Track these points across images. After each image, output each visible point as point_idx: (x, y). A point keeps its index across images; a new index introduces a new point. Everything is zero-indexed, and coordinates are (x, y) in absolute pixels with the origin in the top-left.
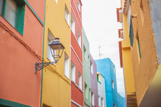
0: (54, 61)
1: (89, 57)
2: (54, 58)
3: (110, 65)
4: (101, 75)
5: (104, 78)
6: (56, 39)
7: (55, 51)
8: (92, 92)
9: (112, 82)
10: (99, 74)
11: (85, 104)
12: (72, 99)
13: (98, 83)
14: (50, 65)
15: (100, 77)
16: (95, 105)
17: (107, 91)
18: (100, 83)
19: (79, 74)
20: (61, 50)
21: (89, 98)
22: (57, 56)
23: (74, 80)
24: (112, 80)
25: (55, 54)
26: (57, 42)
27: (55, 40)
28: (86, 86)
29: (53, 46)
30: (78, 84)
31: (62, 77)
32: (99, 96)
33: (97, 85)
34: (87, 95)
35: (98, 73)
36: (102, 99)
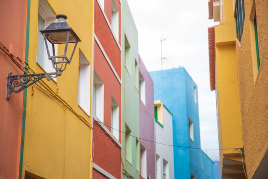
0: (54, 71)
1: (136, 64)
2: (54, 63)
3: (186, 84)
4: (164, 106)
5: (171, 114)
6: (59, 17)
7: (56, 46)
8: (141, 146)
9: (190, 123)
10: (160, 105)
11: (126, 174)
12: (95, 161)
13: (157, 125)
14: (44, 79)
15: (161, 112)
16: (148, 176)
17: (176, 145)
18: (162, 126)
19: (112, 103)
20: (71, 46)
21: (134, 160)
23: (100, 117)
24: (189, 119)
25: (56, 54)
26: (62, 24)
27: (57, 21)
28: (128, 132)
29: (53, 34)
30: (110, 128)
31: (71, 110)
32: (158, 157)
33: (153, 130)
34: (130, 152)
35: (156, 102)
36: (165, 163)
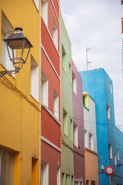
0: (14, 69)
1: (70, 66)
2: (14, 63)
4: (89, 96)
5: (94, 101)
6: (17, 29)
8: (74, 124)
9: (107, 108)
10: (86, 95)
11: (64, 143)
12: (42, 134)
13: (85, 110)
14: (7, 76)
15: (88, 100)
16: (79, 145)
17: (98, 123)
18: (88, 110)
19: (54, 94)
21: (69, 134)
22: (18, 61)
23: (46, 104)
24: (107, 105)
25: (15, 57)
28: (65, 114)
29: (12, 42)
30: (53, 111)
31: (26, 98)
32: (86, 131)
33: (82, 112)
34: (66, 128)
35: (84, 93)
36: (90, 135)
